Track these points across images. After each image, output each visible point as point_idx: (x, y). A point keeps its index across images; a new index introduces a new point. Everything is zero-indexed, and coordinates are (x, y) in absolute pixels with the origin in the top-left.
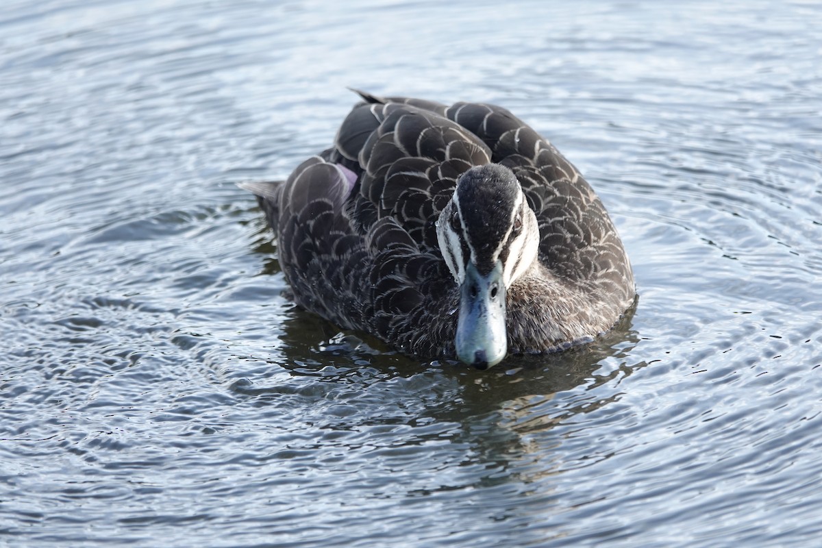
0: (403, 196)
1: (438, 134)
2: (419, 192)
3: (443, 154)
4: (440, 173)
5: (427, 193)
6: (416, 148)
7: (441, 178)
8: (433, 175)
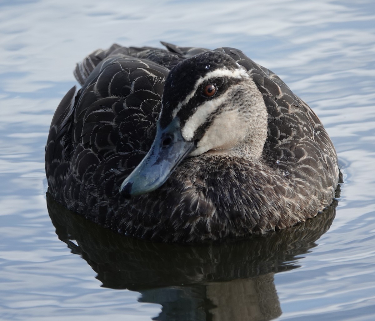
0: (94, 130)
1: (126, 75)
2: (106, 124)
3: (129, 90)
4: (125, 104)
5: (113, 123)
6: (108, 90)
7: (126, 108)
8: (119, 107)
